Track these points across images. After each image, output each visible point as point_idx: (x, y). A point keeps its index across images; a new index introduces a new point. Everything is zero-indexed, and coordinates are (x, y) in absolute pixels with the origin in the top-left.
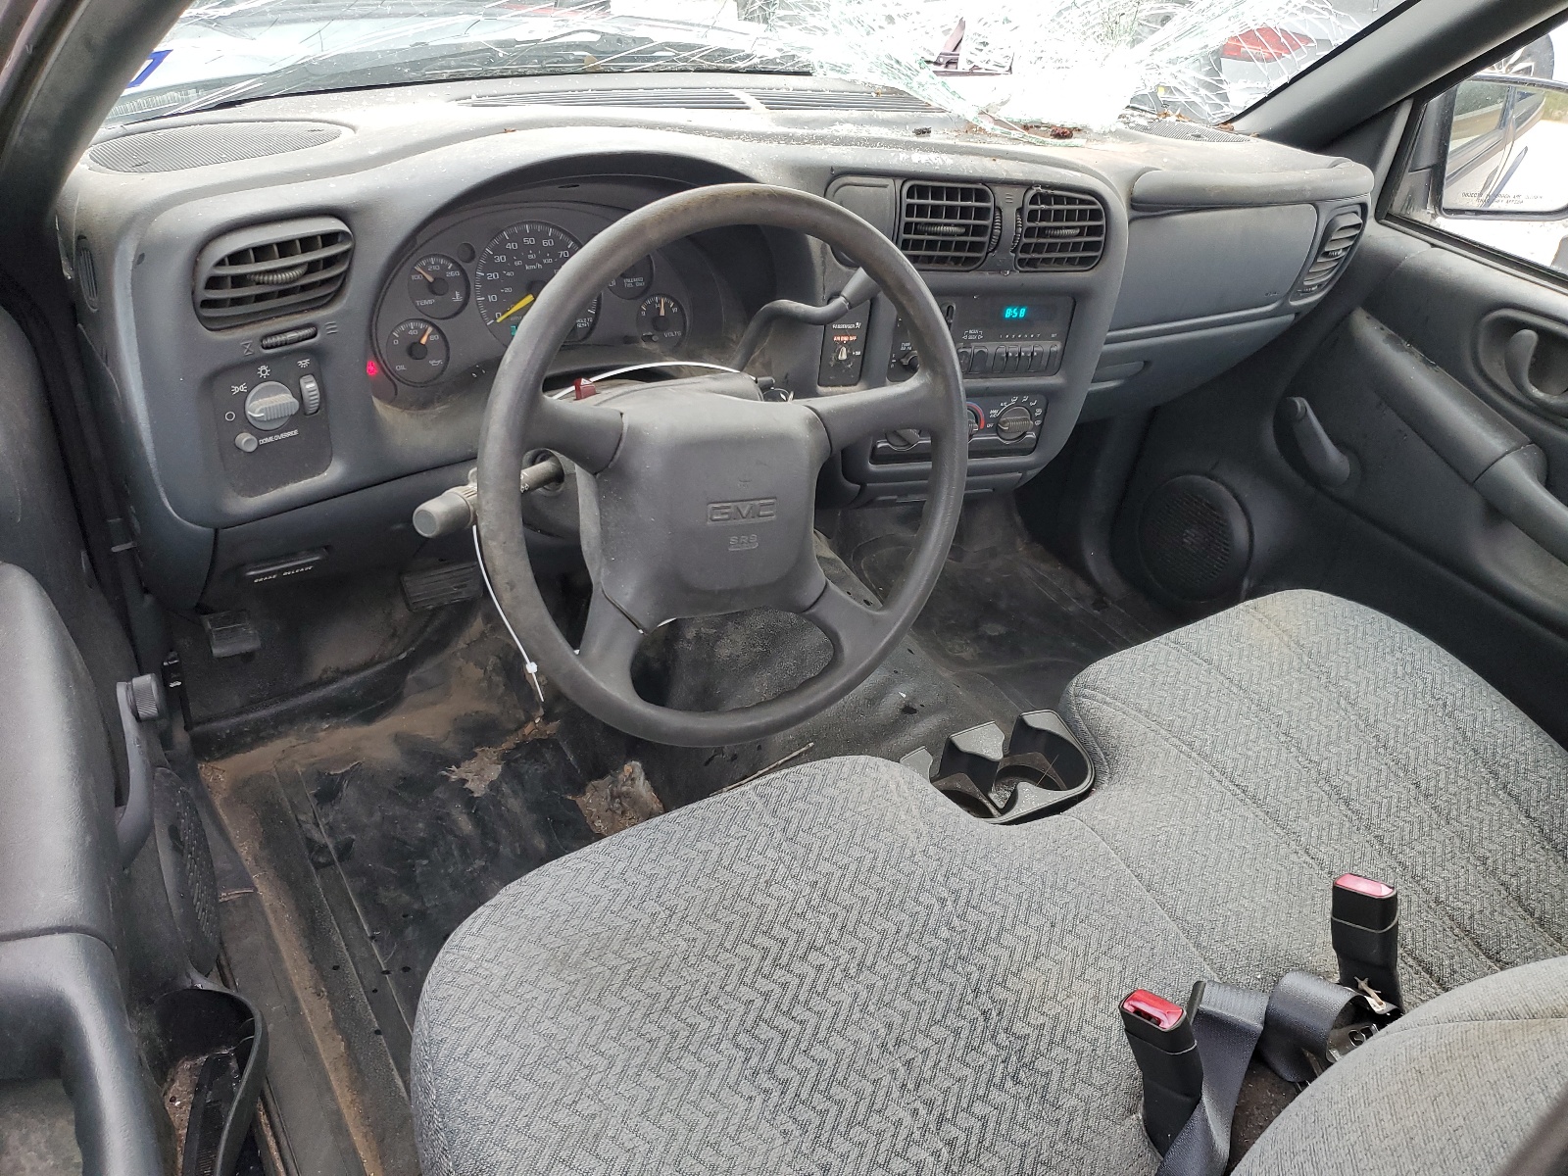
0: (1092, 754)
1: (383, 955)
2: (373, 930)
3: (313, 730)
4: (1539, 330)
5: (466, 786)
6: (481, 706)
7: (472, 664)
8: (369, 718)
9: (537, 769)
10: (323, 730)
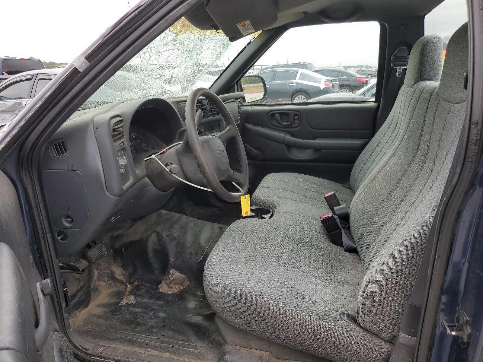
0: (267, 207)
1: (155, 336)
2: (145, 335)
3: (75, 314)
4: (279, 113)
5: (129, 303)
6: (111, 290)
7: (101, 282)
8: (87, 306)
9: (143, 291)
10: (78, 313)
